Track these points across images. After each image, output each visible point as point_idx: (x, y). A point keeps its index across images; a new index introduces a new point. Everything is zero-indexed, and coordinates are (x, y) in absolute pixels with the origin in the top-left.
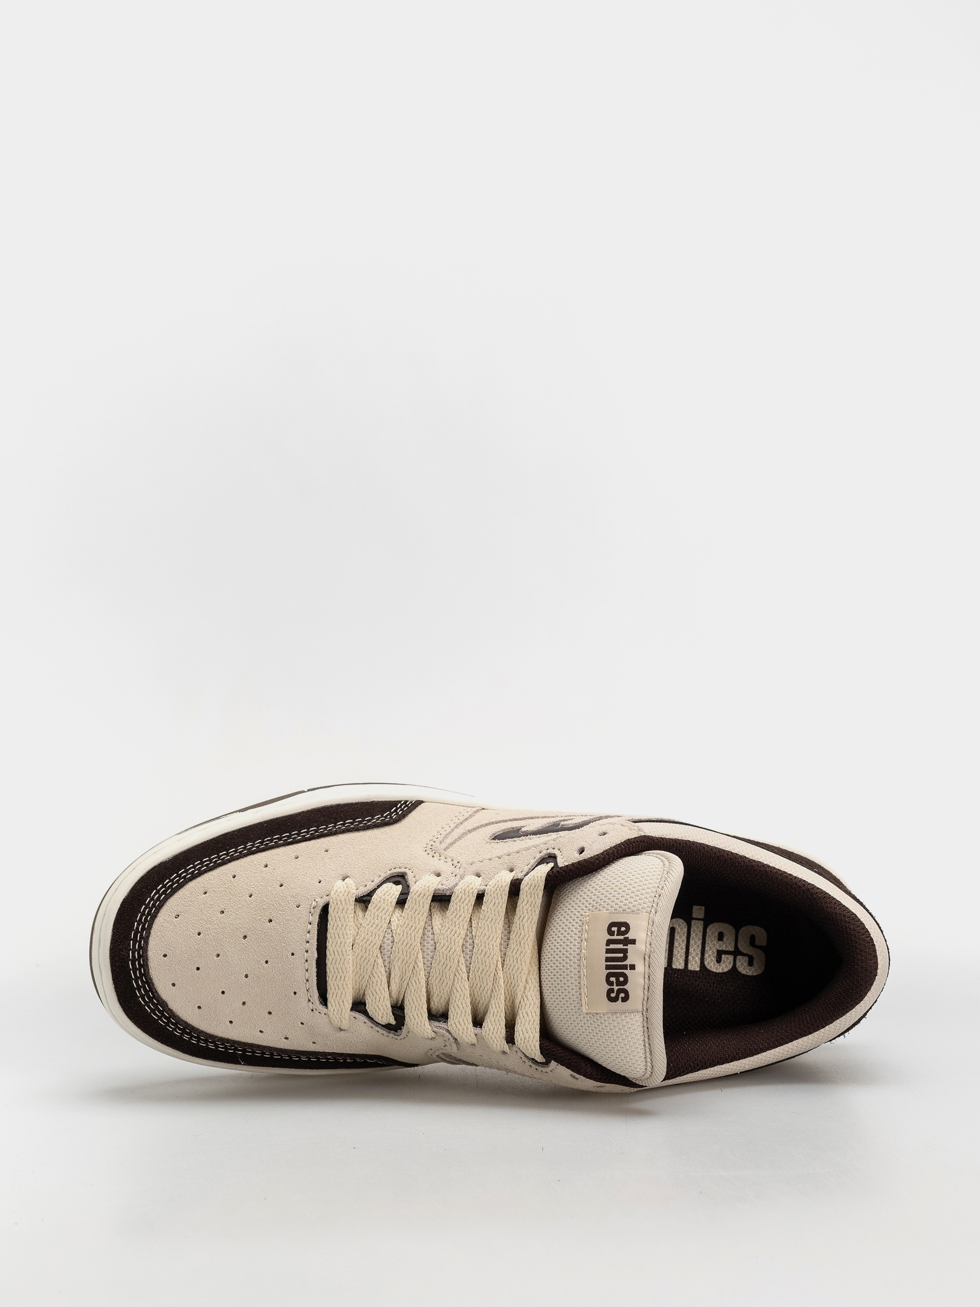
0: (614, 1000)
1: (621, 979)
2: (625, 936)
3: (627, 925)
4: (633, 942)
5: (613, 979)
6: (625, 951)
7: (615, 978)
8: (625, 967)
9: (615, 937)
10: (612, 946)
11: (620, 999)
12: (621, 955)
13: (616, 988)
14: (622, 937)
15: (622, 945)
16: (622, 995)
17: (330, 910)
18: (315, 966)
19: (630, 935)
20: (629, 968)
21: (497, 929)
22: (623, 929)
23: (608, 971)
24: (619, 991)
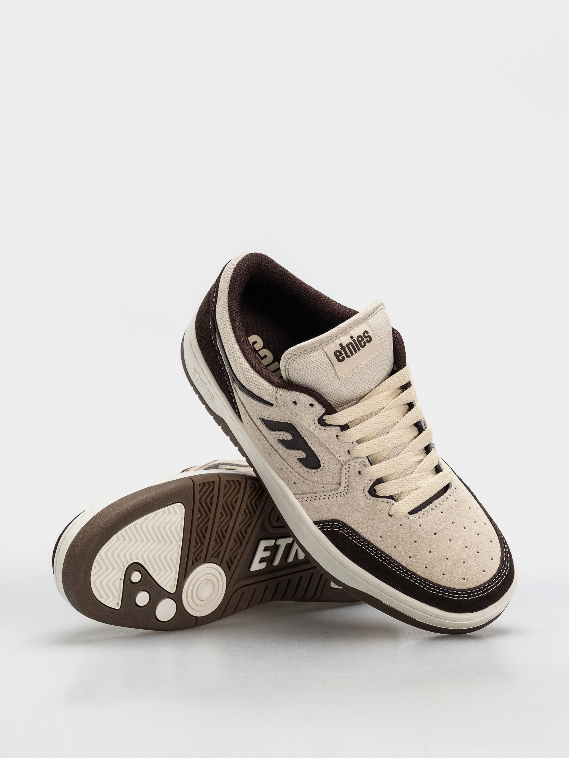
0: (369, 337)
1: (360, 339)
2: (341, 350)
3: (335, 353)
4: (341, 345)
5: (363, 344)
6: (348, 345)
7: (362, 343)
8: (354, 341)
9: (344, 355)
10: (349, 354)
11: (368, 335)
12: (350, 346)
13: (365, 340)
14: (342, 351)
15: (346, 349)
16: (366, 334)
17: (410, 509)
18: (439, 499)
19: (339, 348)
20: (354, 339)
21: (370, 422)
22: (338, 354)
23: (360, 348)
24: (366, 337)
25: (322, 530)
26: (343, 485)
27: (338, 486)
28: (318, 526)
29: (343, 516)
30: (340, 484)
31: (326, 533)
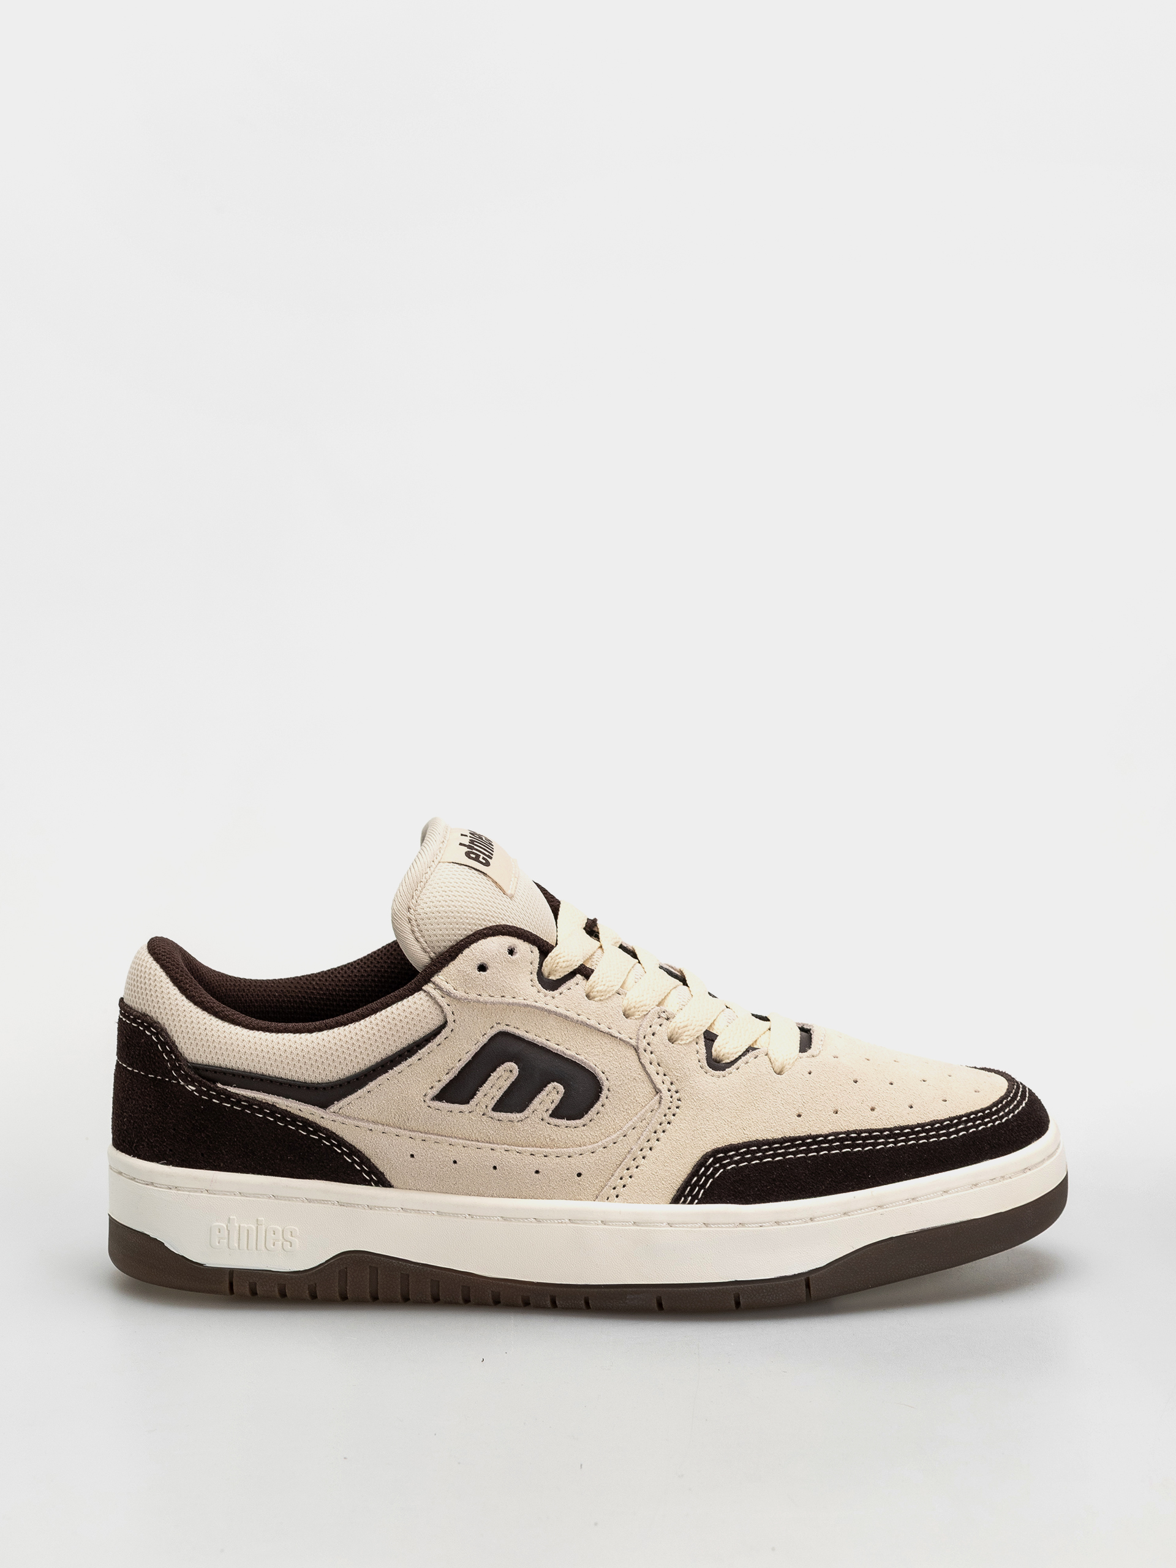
25: (696, 1201)
26: (663, 1088)
27: (658, 1097)
28: (684, 1202)
29: (709, 1141)
30: (657, 1091)
31: (710, 1197)
